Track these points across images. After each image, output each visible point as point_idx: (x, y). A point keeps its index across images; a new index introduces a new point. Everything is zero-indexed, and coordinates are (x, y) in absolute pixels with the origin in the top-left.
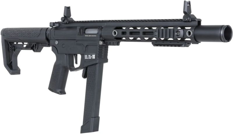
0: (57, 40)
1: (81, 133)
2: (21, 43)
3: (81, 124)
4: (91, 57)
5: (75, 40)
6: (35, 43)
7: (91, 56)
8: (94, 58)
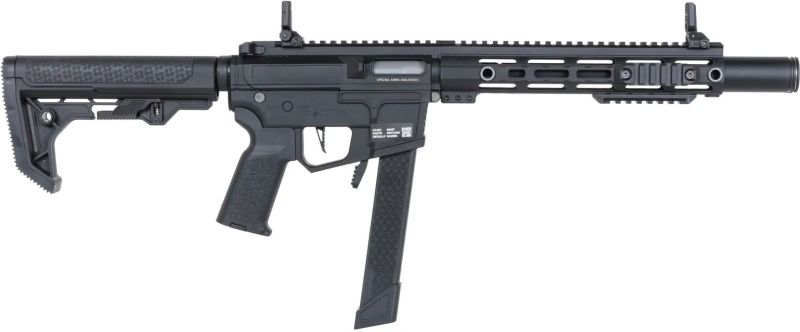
0: (261, 90)
1: (356, 327)
2: (86, 101)
3: (356, 304)
4: (398, 133)
5: (338, 90)
6: (159, 100)
7: (396, 130)
8: (409, 135)
